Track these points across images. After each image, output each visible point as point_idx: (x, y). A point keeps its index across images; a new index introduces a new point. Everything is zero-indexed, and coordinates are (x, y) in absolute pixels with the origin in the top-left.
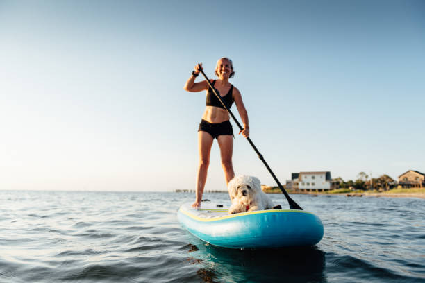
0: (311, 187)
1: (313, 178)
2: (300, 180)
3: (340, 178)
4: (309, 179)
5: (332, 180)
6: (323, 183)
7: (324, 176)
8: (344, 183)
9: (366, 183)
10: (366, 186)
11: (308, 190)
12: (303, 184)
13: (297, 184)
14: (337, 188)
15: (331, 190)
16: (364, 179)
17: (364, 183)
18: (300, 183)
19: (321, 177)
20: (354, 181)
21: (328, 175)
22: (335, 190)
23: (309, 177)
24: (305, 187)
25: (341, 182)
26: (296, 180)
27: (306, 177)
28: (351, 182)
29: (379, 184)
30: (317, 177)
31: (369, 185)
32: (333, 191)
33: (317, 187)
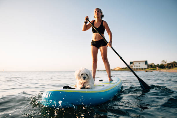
0: (138, 68)
1: (139, 63)
2: (133, 65)
3: (153, 63)
4: (137, 64)
5: (148, 64)
6: (144, 66)
7: (144, 63)
8: (155, 65)
9: (165, 66)
10: (164, 66)
11: (137, 69)
12: (135, 66)
13: (132, 66)
14: (150, 68)
15: (147, 68)
16: (164, 64)
17: (164, 65)
18: (133, 66)
19: (143, 63)
20: (160, 64)
21: (146, 62)
22: (149, 69)
23: (138, 63)
24: (136, 68)
25: (153, 65)
26: (132, 65)
27: (136, 63)
28: (158, 65)
29: (170, 66)
30: (141, 63)
31: (166, 66)
32: (148, 69)
33: (141, 67)
